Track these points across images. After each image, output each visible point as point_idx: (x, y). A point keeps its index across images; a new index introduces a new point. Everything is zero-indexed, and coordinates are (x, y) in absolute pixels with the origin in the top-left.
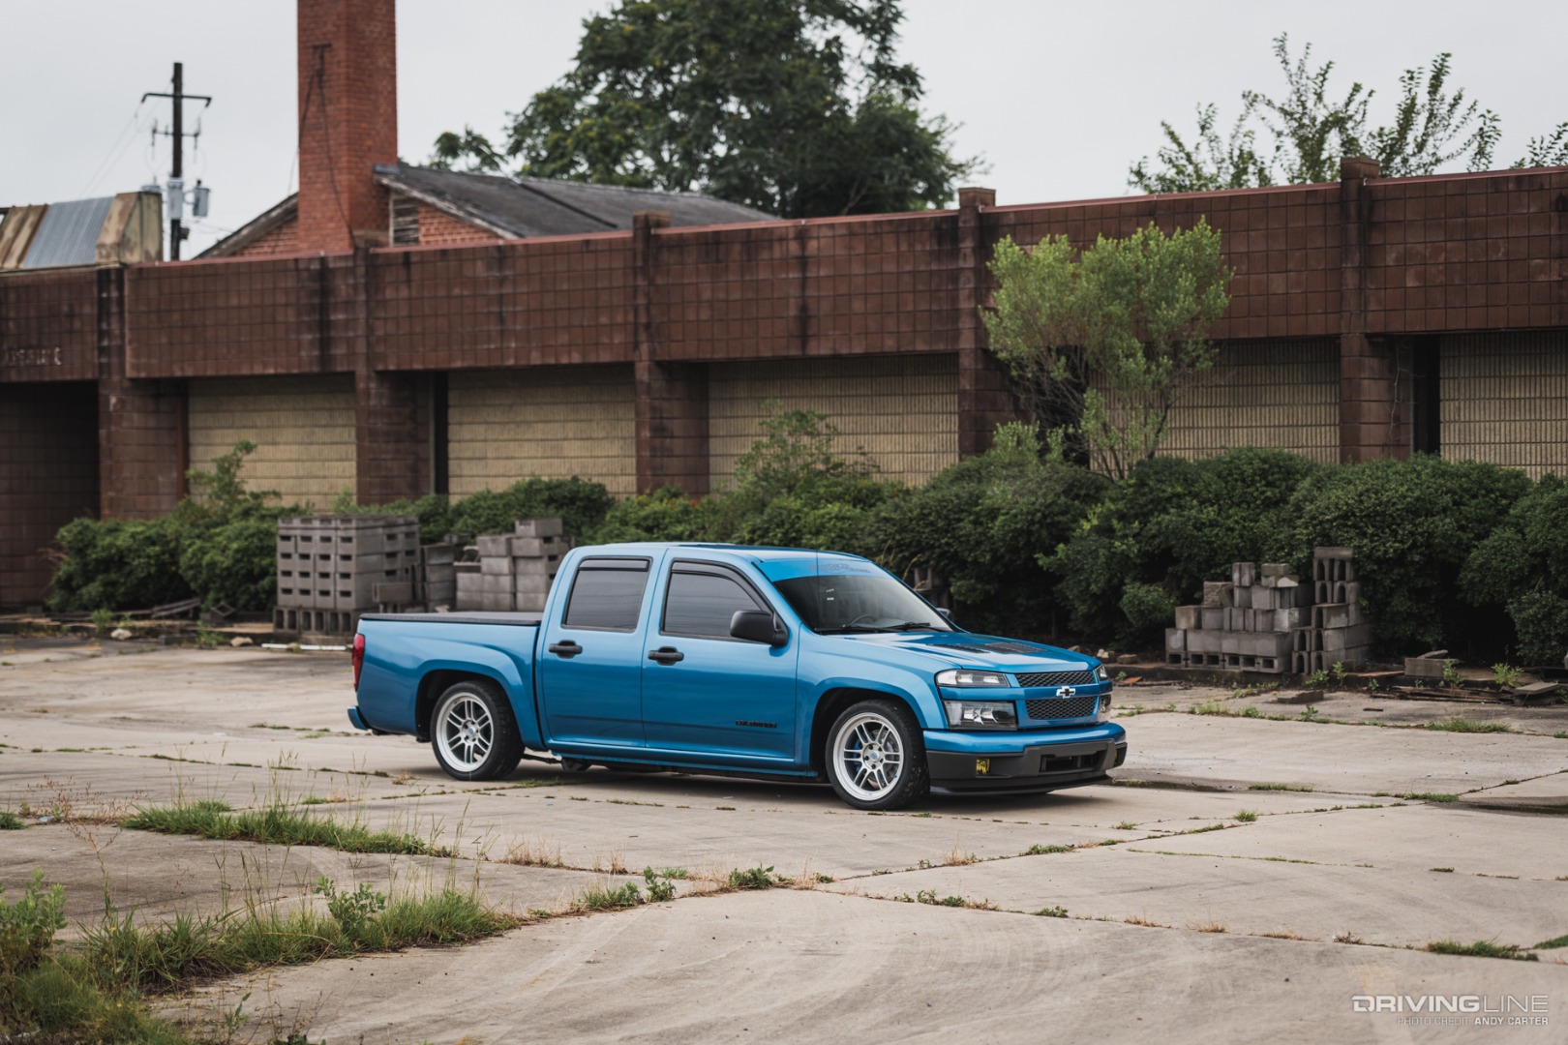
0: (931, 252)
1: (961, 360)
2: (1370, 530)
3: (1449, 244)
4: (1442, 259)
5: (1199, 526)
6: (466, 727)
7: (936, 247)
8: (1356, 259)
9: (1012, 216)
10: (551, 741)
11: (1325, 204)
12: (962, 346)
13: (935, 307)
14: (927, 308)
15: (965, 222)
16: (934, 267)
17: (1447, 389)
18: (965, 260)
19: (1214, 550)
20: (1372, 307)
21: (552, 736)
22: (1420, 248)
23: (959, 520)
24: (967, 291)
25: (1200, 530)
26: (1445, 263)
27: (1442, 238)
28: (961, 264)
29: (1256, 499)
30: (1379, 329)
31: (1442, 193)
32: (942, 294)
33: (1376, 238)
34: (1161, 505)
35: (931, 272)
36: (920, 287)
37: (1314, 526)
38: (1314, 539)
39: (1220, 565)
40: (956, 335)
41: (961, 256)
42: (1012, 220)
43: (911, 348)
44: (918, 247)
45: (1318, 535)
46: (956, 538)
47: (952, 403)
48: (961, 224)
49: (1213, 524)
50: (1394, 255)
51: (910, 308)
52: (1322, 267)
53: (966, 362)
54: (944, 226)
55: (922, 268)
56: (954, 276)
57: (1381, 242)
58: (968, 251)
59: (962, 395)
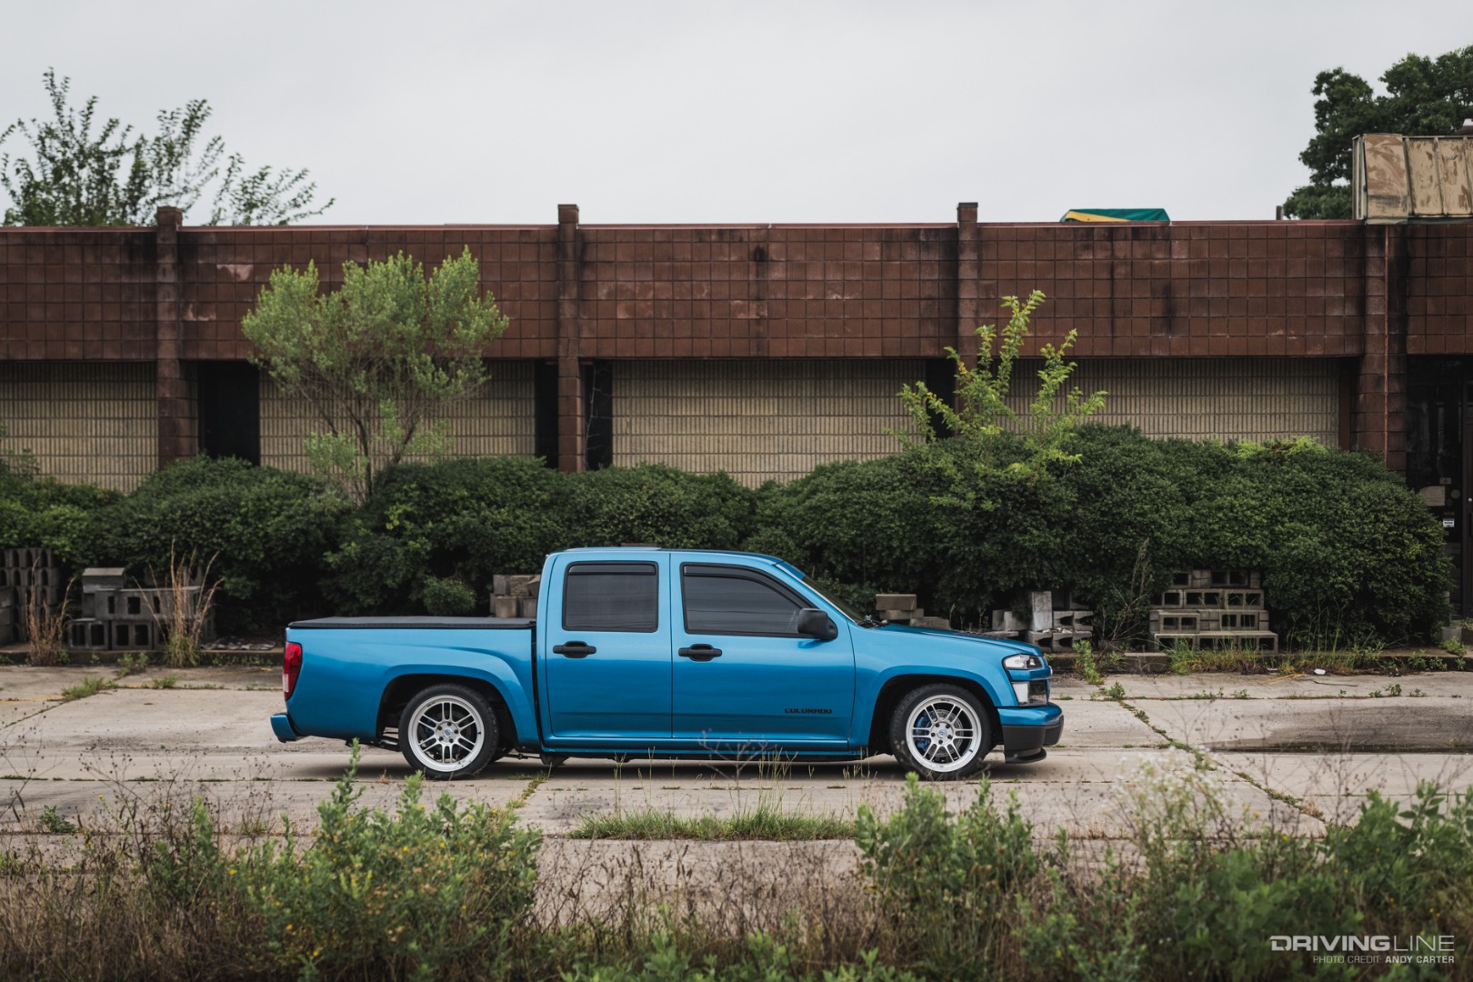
0: (120, 266)
1: (160, 370)
2: (667, 529)
3: (657, 284)
4: (650, 295)
5: (496, 526)
6: (440, 728)
7: (127, 262)
8: (574, 292)
9: (213, 236)
10: (553, 738)
11: (538, 243)
12: (160, 356)
13: (126, 318)
14: (117, 318)
15: (164, 239)
16: (125, 280)
17: (619, 407)
18: (164, 274)
19: (509, 547)
20: (585, 334)
21: (552, 733)
22: (630, 285)
23: (225, 521)
24: (166, 305)
25: (497, 529)
26: (654, 300)
27: (651, 278)
28: (160, 279)
29: (534, 502)
30: (591, 354)
31: (650, 239)
32: (134, 306)
33: (589, 275)
34: (451, 507)
35: (122, 285)
36: (109, 299)
37: (616, 526)
38: (617, 536)
39: (513, 560)
40: (155, 344)
41: (160, 270)
42: (213, 240)
43: (99, 356)
44: (107, 260)
45: (620, 533)
46: (228, 539)
47: (152, 409)
48: (159, 241)
49: (507, 524)
50: (605, 291)
51: (98, 317)
52: (536, 297)
53: (166, 371)
54: (136, 242)
55: (111, 280)
56: (152, 290)
57: (593, 278)
58: (168, 267)
59: (163, 402)
